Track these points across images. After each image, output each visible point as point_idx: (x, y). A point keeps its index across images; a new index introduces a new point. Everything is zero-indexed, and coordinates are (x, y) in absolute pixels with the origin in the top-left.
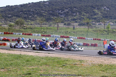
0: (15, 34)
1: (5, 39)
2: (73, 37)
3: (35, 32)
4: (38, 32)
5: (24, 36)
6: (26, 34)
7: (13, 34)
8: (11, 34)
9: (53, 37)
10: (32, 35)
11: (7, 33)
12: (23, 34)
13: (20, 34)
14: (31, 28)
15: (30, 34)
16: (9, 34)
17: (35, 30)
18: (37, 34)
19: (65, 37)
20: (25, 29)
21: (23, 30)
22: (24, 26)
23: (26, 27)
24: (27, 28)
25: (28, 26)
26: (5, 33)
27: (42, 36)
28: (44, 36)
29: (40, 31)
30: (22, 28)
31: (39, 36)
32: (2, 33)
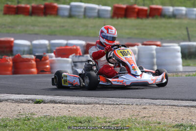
2: (183, 9)
9: (70, 16)
19: (140, 14)
28: (18, 11)
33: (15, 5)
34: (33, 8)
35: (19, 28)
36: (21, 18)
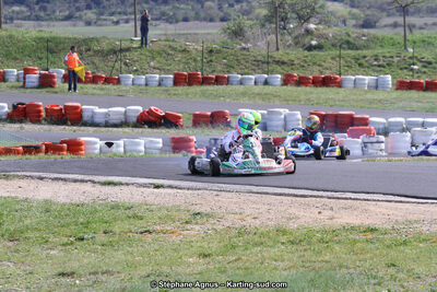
0: (241, 83)
1: (150, 112)
3: (361, 65)
4: (381, 66)
5: (290, 88)
6: (301, 82)
7: (227, 81)
8: (218, 81)
10: (339, 85)
11: (191, 80)
12: (287, 81)
13: (266, 83)
14: (348, 42)
15: (326, 82)
16: (205, 81)
17: (365, 52)
18: (368, 79)
20: (310, 48)
21: (297, 54)
22: (308, 32)
23: (320, 36)
24: (328, 44)
25: (331, 32)
26: (178, 80)
27: (403, 86)
28: (411, 86)
29: (396, 59)
30: (296, 44)
31: (384, 87)
32: (161, 80)
33: (408, 79)
34: (427, 82)
35: (401, 105)
36: (414, 94)
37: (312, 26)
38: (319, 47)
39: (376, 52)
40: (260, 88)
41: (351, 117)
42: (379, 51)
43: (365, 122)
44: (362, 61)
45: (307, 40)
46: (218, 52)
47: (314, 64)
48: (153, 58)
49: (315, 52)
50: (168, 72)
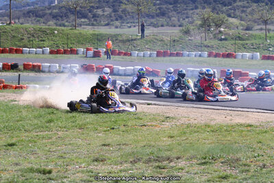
0: (188, 56)
3: (245, 48)
4: (255, 48)
5: (212, 59)
6: (217, 55)
7: (182, 55)
8: (178, 55)
10: (235, 57)
11: (165, 54)
12: (210, 55)
13: (200, 56)
14: (239, 37)
15: (229, 56)
16: (171, 55)
17: (247, 42)
18: (248, 54)
20: (221, 40)
21: (215, 43)
22: (220, 32)
23: (225, 34)
24: (229, 38)
25: (231, 32)
26: (159, 54)
27: (264, 58)
29: (261, 45)
30: (215, 37)
31: (256, 58)
32: (151, 54)
33: (267, 55)
37: (222, 29)
38: (225, 39)
39: (252, 42)
40: (197, 58)
41: (240, 72)
42: (253, 41)
43: (247, 75)
44: (246, 46)
45: (220, 35)
46: (178, 41)
47: (223, 47)
48: (147, 44)
49: (223, 42)
50: (154, 50)
